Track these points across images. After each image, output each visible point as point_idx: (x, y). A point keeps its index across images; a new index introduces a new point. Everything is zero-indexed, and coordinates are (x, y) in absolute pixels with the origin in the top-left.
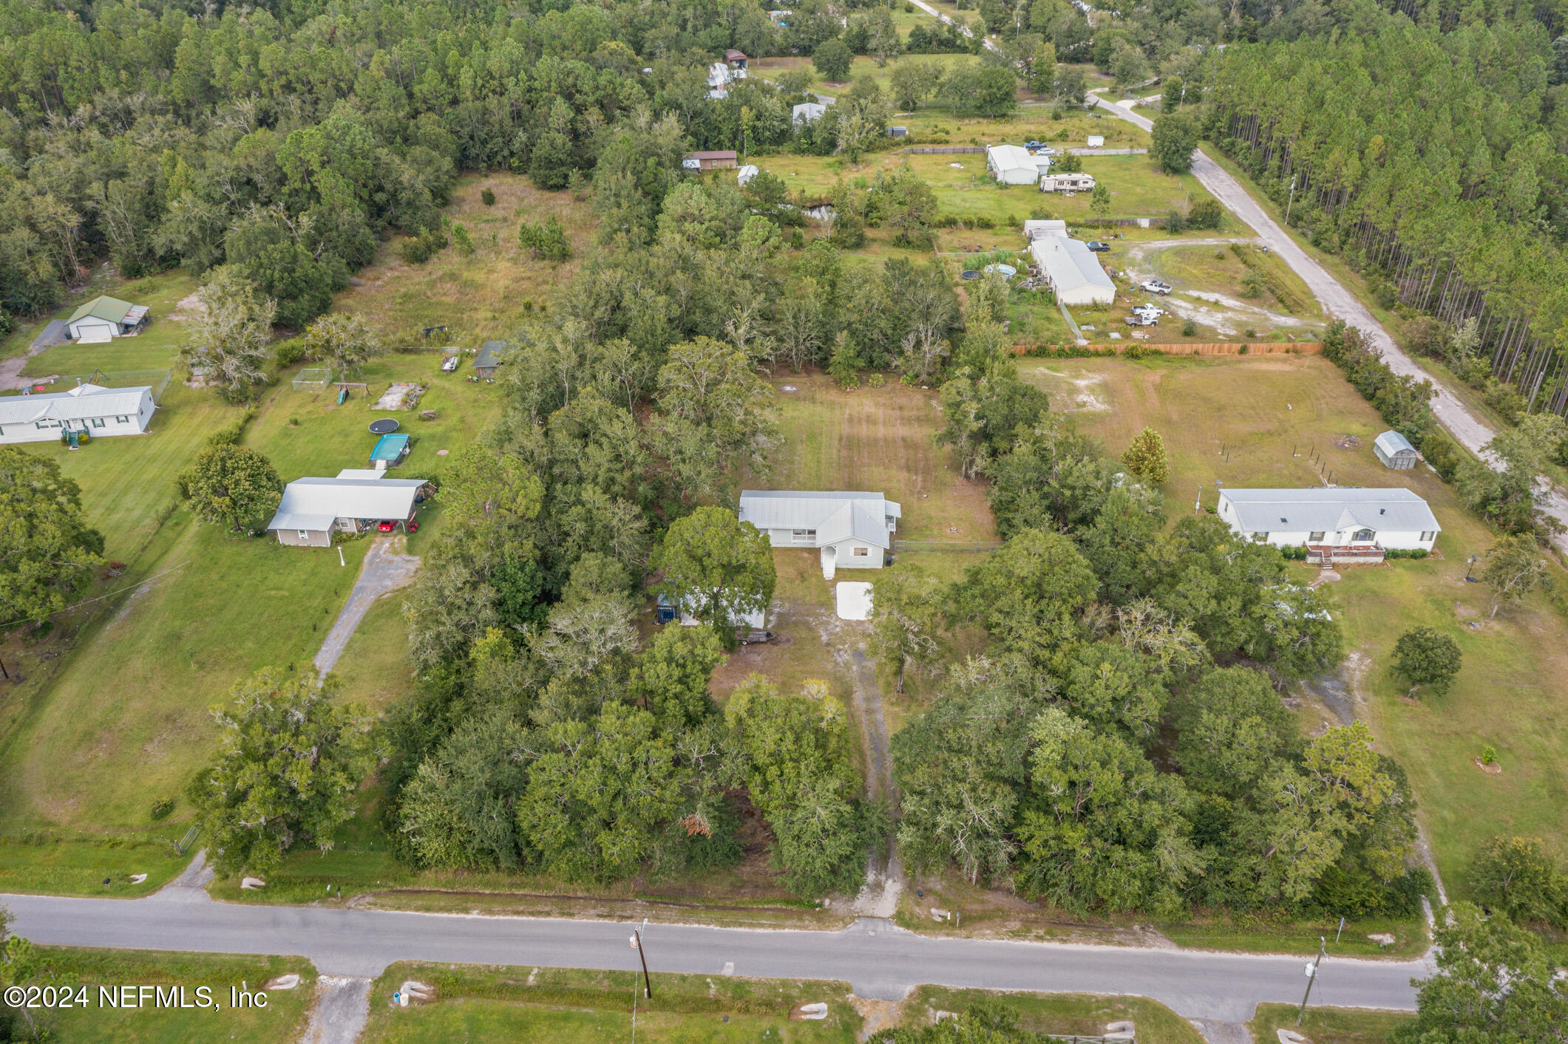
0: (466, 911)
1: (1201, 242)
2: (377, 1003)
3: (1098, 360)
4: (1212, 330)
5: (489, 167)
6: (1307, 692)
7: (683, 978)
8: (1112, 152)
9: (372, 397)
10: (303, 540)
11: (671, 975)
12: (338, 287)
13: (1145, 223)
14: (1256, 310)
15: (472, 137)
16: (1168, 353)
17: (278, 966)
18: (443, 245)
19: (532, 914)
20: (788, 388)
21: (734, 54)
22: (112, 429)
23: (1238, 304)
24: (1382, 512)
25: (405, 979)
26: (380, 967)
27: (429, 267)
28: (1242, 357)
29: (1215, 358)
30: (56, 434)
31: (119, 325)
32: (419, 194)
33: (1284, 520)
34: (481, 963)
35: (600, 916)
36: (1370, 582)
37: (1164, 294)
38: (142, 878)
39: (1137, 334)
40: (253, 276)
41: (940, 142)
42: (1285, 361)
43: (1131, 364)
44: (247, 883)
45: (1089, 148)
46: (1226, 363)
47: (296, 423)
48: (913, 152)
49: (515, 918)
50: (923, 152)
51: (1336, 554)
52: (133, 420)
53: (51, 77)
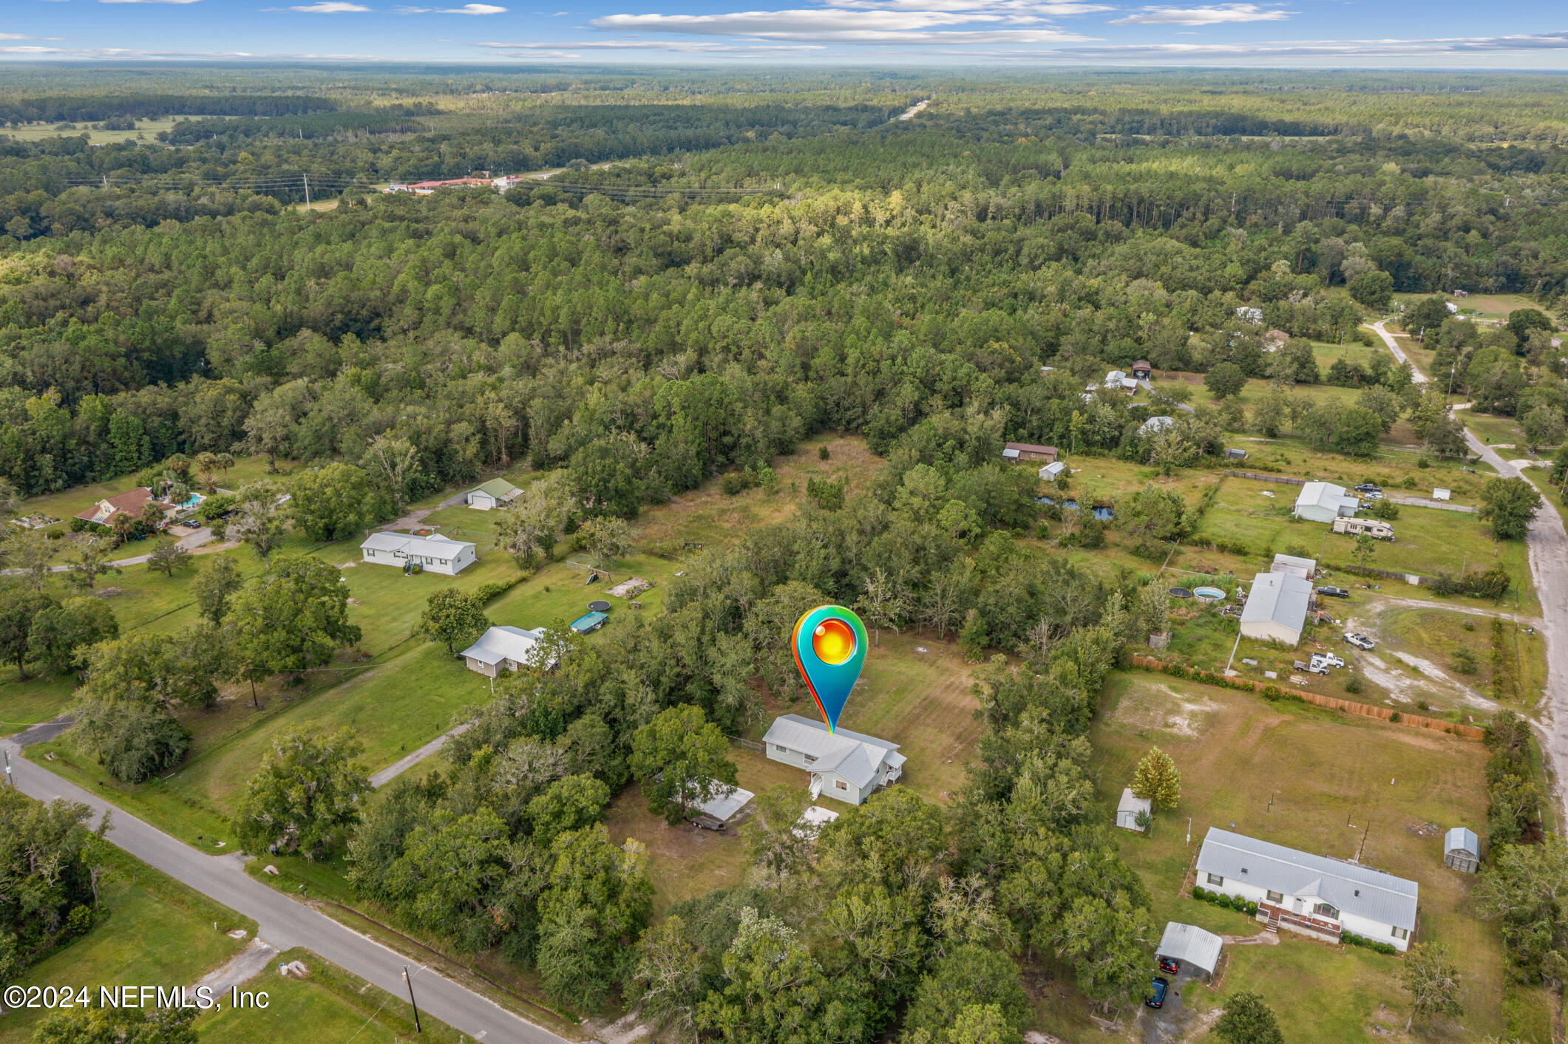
0: (364, 933)
1: (1464, 610)
2: (272, 966)
3: (1229, 692)
4: (1385, 693)
5: (847, 430)
6: (1137, 1027)
7: (448, 1028)
8: (1453, 507)
9: (611, 584)
10: (479, 669)
11: (442, 1023)
12: (658, 501)
13: (1413, 580)
14: (1458, 685)
15: (838, 405)
16: (1311, 702)
17: (242, 922)
18: (758, 485)
19: (398, 950)
20: (921, 649)
21: (1141, 365)
22: (436, 568)
23: (1441, 675)
24: (1357, 893)
25: (297, 959)
26: (290, 945)
27: (734, 499)
28: (1394, 725)
29: (1360, 718)
30: (401, 563)
31: (498, 500)
32: (757, 442)
33: (1244, 871)
34: (343, 966)
35: (436, 969)
36: (1305, 958)
37: (1364, 649)
38: (222, 844)
39: (1296, 679)
40: (579, 479)
41: (1271, 470)
42: (1437, 739)
43: (1264, 704)
44: (269, 868)
45: (1432, 500)
46: (1367, 726)
47: (547, 590)
48: (1235, 475)
49: (388, 949)
50: (1245, 477)
51: (1284, 920)
52: (449, 563)
53: (577, 322)
